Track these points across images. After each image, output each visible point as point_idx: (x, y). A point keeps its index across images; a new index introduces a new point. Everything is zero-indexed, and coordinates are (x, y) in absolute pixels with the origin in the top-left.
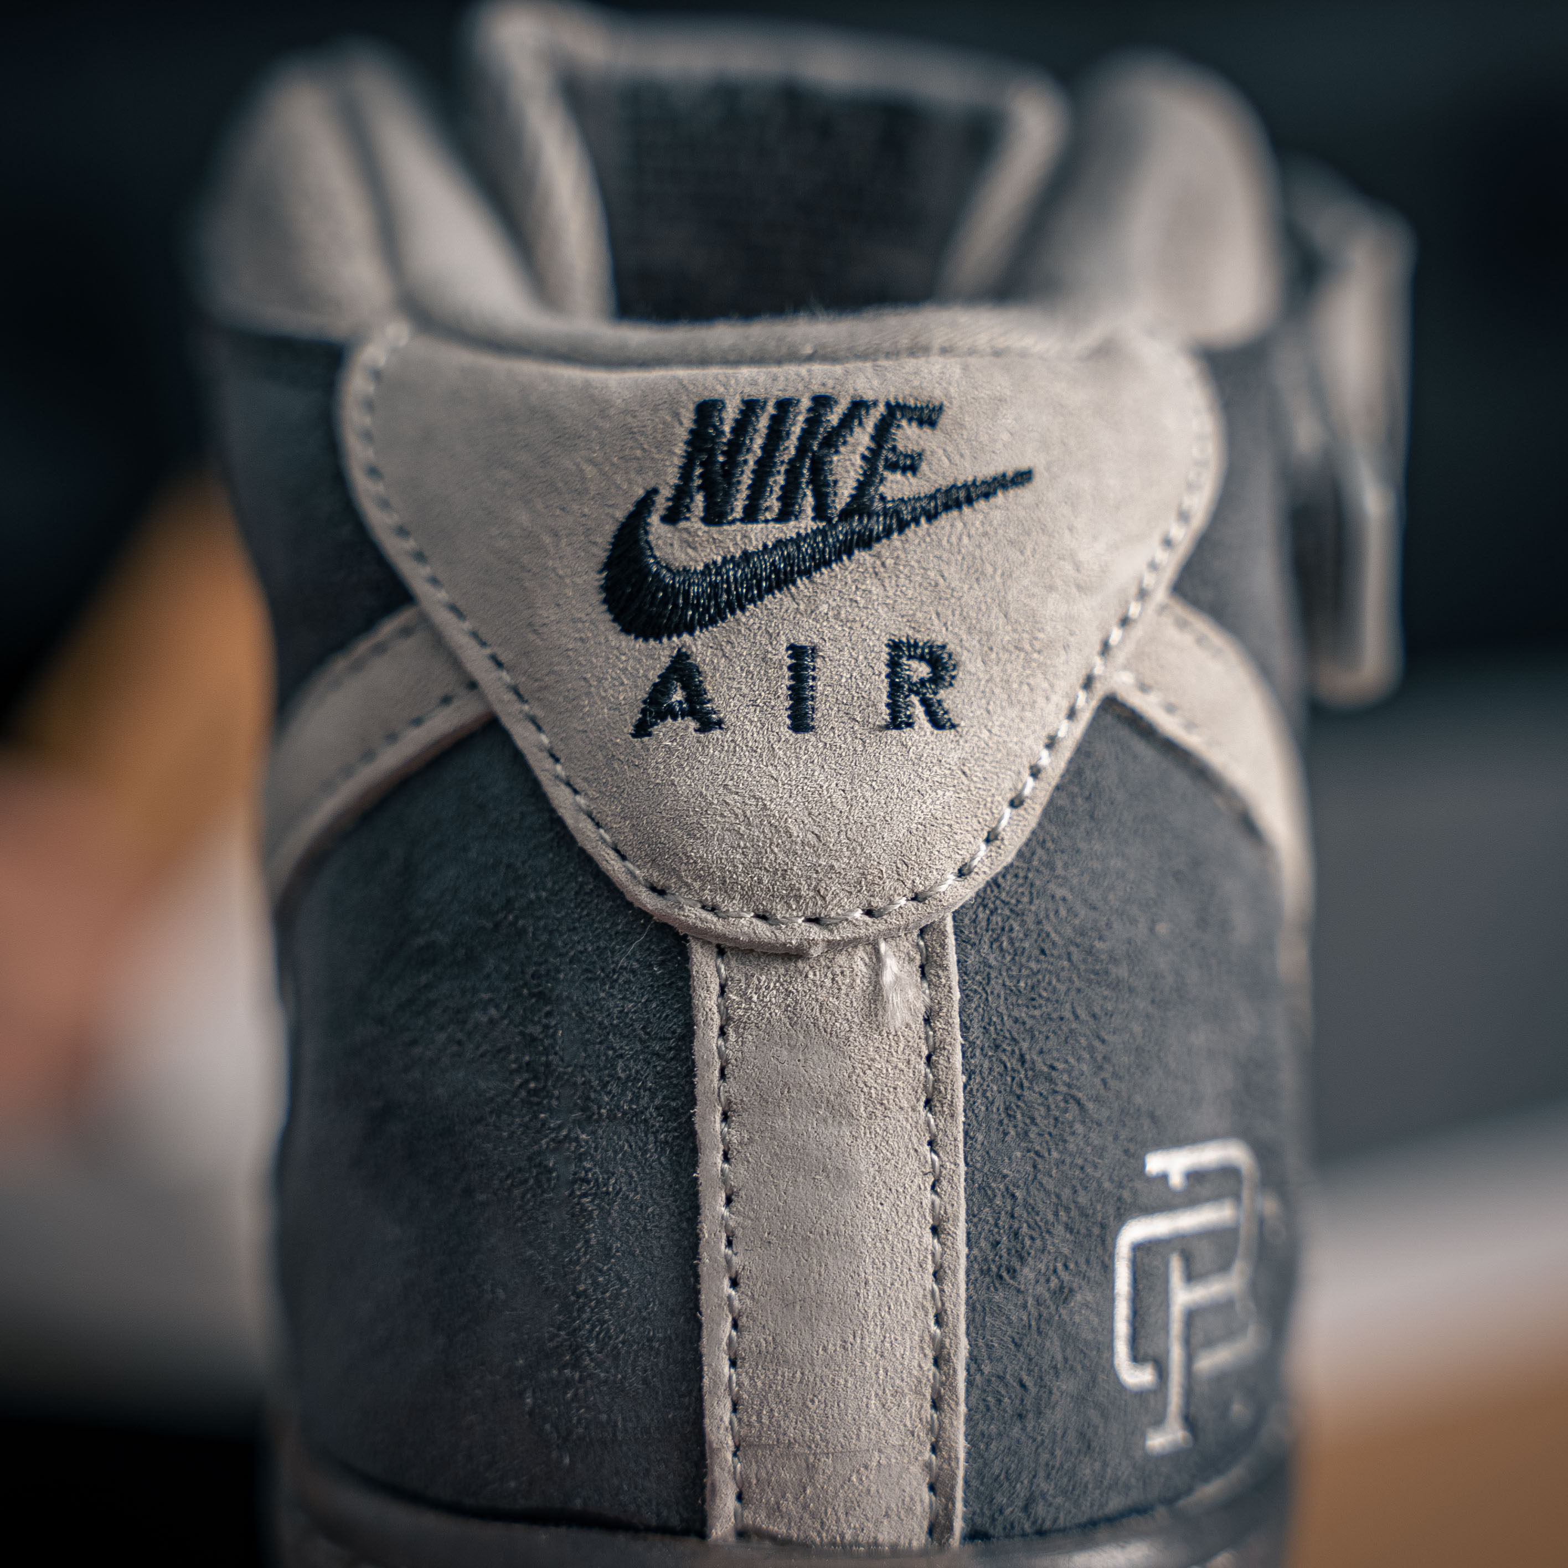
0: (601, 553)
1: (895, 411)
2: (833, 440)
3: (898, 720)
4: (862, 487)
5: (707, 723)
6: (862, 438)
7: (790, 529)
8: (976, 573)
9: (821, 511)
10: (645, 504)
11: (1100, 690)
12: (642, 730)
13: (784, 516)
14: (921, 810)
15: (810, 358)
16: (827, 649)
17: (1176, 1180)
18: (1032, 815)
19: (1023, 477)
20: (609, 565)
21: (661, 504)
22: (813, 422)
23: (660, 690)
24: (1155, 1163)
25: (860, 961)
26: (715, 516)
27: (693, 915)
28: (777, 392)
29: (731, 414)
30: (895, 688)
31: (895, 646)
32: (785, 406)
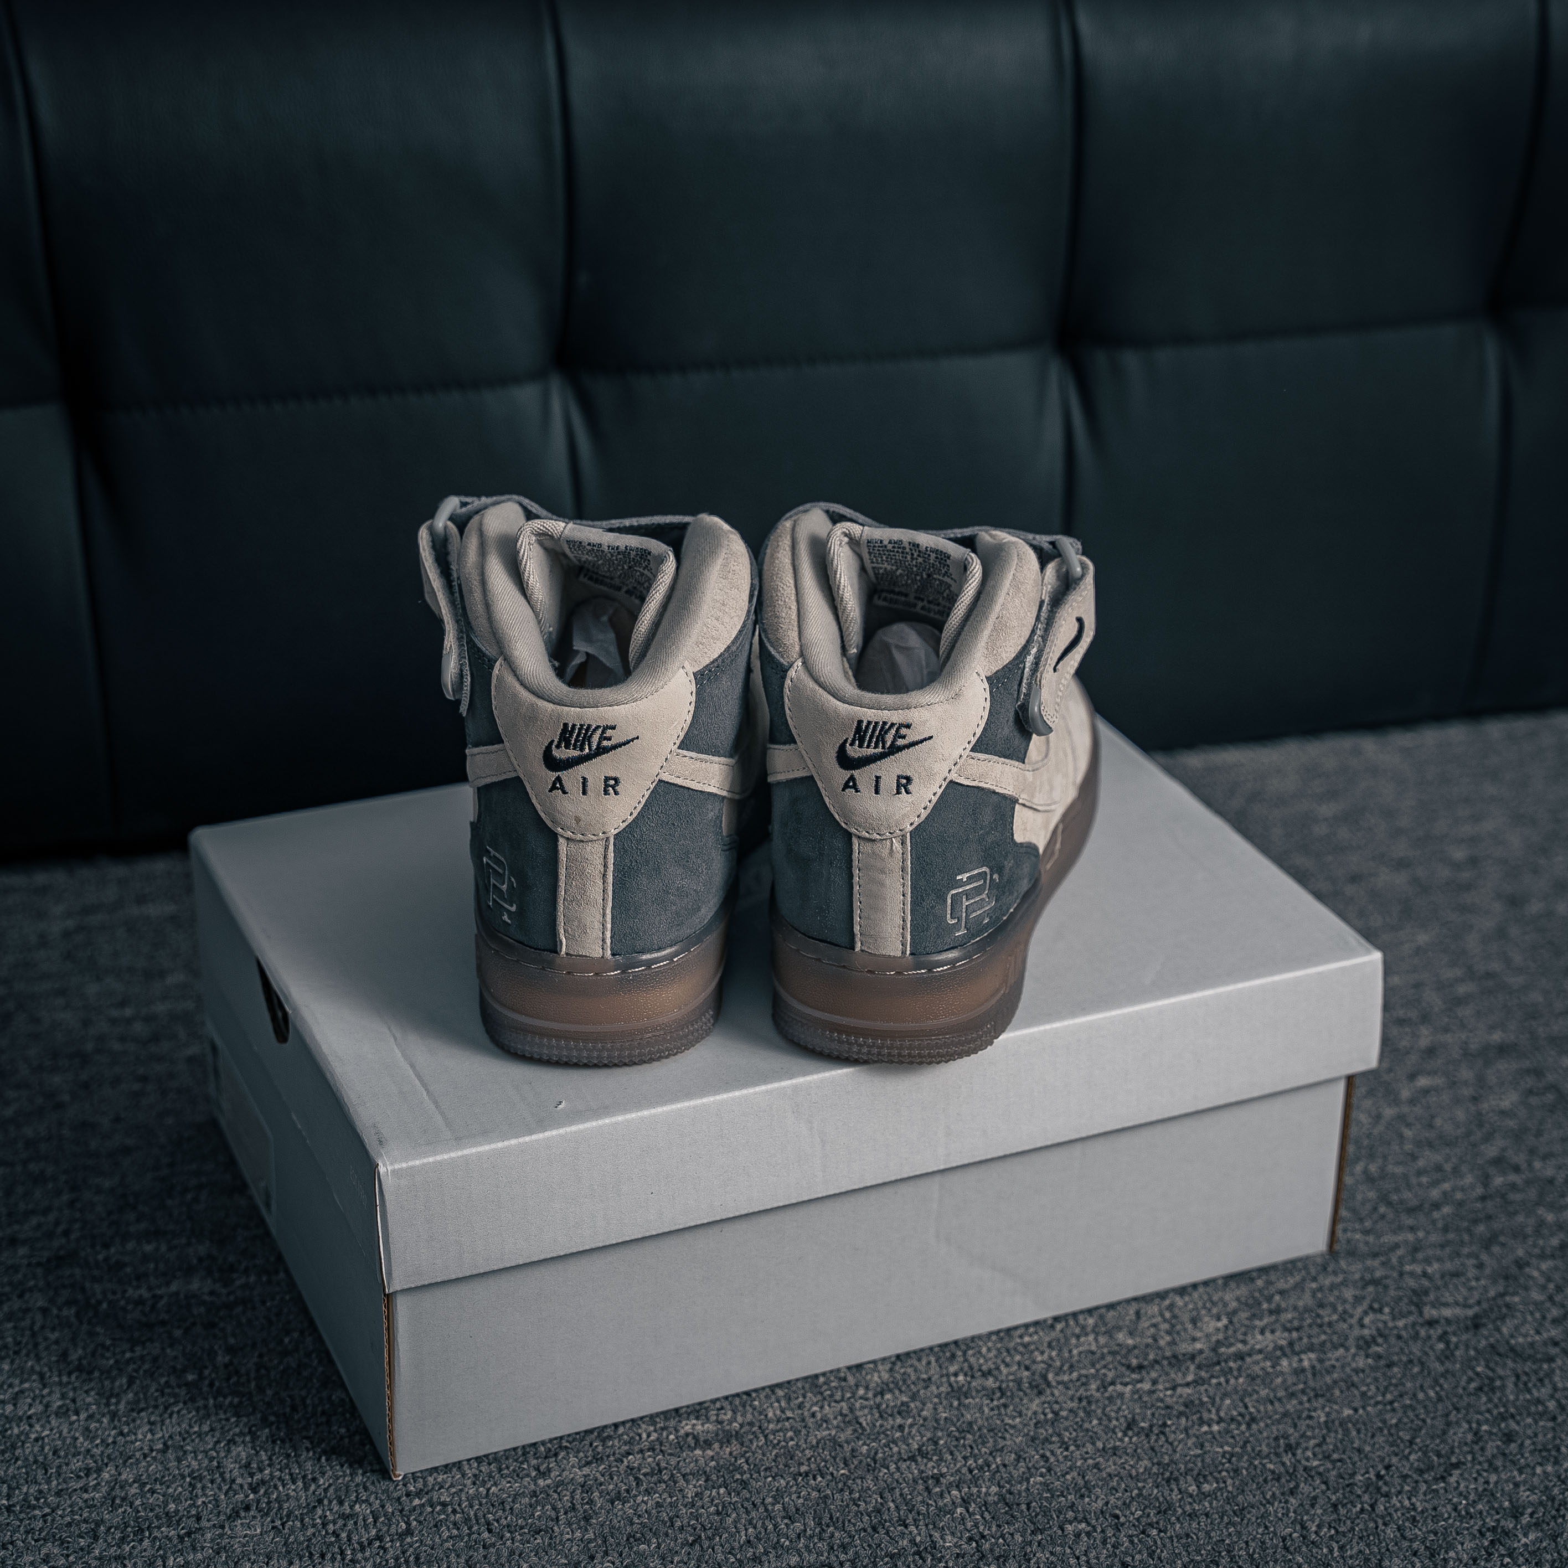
0: (836, 749)
1: (901, 726)
2: (886, 733)
3: (898, 792)
4: (893, 742)
5: (857, 791)
6: (893, 731)
7: (876, 751)
8: (918, 760)
9: (883, 747)
10: (846, 741)
11: (948, 781)
12: (843, 790)
13: (875, 748)
14: (902, 812)
15: (884, 709)
16: (883, 777)
17: (965, 880)
18: (928, 811)
19: (931, 738)
20: (838, 752)
21: (849, 741)
22: (882, 728)
23: (847, 782)
24: (959, 877)
25: (888, 842)
26: (861, 746)
27: (853, 830)
28: (874, 719)
29: (865, 724)
30: (898, 786)
31: (898, 777)
32: (877, 723)
